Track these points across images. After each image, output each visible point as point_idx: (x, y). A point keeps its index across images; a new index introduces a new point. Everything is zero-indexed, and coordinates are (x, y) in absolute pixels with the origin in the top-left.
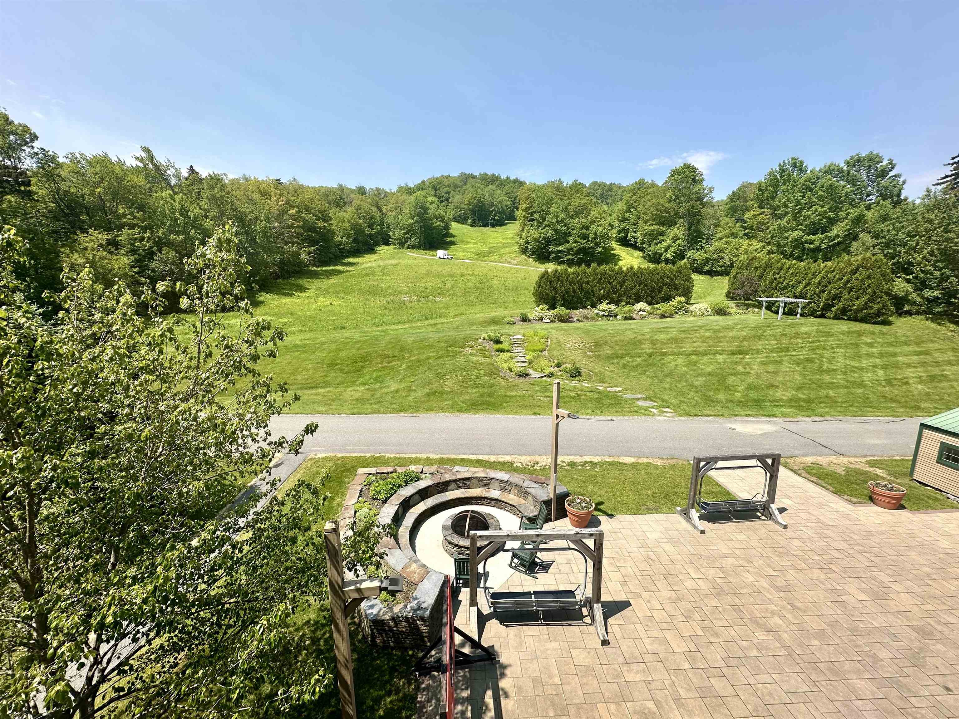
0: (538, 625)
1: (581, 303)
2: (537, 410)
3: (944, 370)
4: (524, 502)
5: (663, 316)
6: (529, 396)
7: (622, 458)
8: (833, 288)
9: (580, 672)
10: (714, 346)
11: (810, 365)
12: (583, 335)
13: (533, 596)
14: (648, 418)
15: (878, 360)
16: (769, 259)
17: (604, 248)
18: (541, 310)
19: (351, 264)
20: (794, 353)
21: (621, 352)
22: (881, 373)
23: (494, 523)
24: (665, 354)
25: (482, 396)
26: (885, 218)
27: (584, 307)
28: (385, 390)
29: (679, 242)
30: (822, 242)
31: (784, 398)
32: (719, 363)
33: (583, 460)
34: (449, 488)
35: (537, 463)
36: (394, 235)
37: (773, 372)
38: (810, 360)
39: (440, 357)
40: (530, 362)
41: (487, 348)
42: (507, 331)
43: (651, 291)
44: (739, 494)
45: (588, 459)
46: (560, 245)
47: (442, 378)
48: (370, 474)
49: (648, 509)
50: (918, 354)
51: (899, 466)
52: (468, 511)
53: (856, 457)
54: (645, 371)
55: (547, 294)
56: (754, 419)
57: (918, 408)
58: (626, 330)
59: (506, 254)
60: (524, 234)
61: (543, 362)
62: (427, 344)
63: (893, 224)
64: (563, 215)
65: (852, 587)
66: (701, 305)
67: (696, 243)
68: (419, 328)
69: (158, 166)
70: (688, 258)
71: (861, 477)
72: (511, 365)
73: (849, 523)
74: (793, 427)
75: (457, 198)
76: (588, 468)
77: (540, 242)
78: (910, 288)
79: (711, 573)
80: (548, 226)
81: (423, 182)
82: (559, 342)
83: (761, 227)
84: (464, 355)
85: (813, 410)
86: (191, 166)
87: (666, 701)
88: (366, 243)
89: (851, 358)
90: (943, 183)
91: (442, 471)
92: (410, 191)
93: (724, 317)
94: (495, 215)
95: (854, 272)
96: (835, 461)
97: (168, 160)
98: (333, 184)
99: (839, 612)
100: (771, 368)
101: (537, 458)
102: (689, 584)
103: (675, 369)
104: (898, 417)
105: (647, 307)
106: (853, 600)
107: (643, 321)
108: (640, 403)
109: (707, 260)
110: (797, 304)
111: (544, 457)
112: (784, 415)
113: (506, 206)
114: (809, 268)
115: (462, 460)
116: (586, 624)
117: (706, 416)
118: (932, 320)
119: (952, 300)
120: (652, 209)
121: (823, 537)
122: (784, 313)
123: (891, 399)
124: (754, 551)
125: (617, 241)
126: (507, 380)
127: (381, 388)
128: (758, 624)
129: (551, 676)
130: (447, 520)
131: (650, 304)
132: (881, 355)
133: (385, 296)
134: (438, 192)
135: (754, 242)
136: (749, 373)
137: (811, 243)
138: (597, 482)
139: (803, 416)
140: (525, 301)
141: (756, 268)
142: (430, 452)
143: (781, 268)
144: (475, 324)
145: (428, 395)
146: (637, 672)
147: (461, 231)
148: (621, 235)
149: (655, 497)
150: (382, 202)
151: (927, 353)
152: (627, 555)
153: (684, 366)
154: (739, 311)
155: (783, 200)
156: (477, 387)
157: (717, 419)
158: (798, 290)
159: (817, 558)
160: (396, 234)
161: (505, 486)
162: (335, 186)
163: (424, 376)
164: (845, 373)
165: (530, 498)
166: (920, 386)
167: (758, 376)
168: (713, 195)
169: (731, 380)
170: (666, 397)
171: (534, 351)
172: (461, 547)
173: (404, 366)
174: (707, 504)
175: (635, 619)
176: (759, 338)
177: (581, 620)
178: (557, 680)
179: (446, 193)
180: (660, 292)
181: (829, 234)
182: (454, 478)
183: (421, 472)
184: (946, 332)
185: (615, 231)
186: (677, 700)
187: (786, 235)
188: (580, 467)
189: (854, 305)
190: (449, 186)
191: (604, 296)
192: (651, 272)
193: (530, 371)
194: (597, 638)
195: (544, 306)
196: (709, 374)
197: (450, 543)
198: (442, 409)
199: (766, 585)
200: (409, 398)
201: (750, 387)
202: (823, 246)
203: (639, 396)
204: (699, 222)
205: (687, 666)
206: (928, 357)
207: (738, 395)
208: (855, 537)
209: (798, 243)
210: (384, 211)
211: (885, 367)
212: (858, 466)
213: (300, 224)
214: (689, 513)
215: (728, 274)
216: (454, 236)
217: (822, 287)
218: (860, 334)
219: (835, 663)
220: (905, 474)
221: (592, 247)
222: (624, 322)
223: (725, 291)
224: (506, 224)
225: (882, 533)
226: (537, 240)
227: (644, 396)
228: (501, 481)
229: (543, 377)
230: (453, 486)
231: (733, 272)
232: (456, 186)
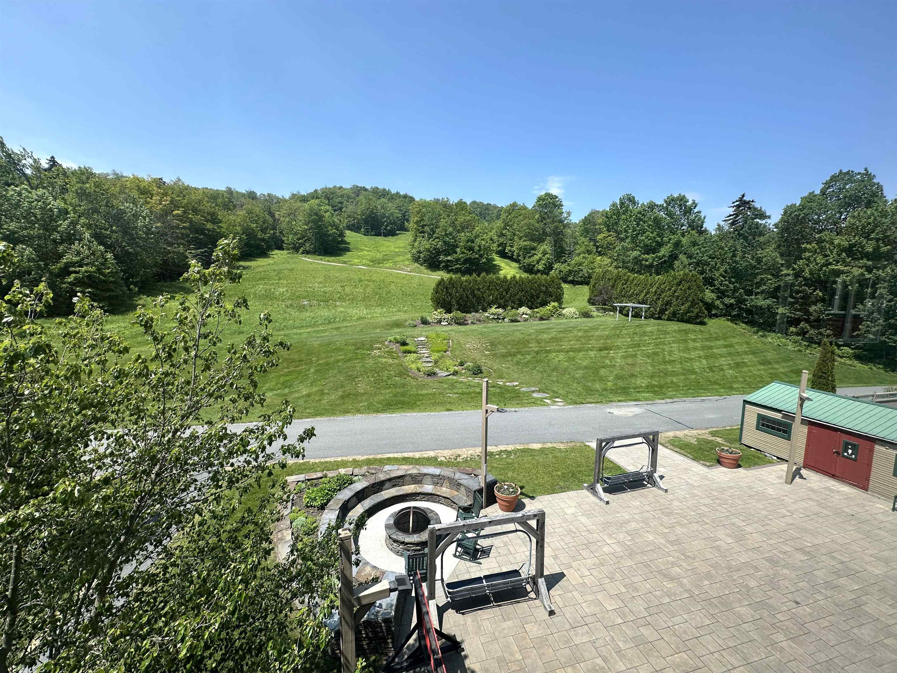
0: (491, 607)
1: (474, 308)
2: (448, 406)
3: (743, 359)
4: (456, 493)
5: (542, 319)
6: (440, 394)
7: (530, 445)
8: (666, 296)
9: (536, 644)
10: (586, 344)
11: (656, 358)
12: (480, 336)
13: (484, 581)
14: (544, 408)
15: (701, 352)
16: (618, 272)
17: (487, 259)
18: (438, 314)
19: (244, 268)
20: (644, 348)
21: (513, 350)
22: (704, 362)
23: (434, 517)
24: (549, 352)
25: (395, 395)
26: (694, 244)
27: (477, 311)
28: (297, 395)
29: (547, 256)
30: (654, 260)
31: (643, 385)
32: (591, 358)
33: (499, 449)
34: (384, 488)
35: (459, 456)
36: (288, 240)
37: (632, 364)
38: (654, 353)
39: (349, 360)
40: (436, 362)
41: (394, 350)
42: (410, 333)
43: (531, 297)
44: (627, 467)
45: (502, 448)
46: (449, 255)
47: (353, 380)
48: (298, 482)
49: (561, 488)
50: (726, 346)
51: (730, 434)
52: (410, 508)
53: (701, 429)
54: (535, 367)
55: (444, 299)
56: (625, 404)
57: (731, 388)
58: (514, 331)
59: (400, 261)
60: (416, 244)
61: (448, 362)
62: (334, 347)
63: (700, 249)
64: (451, 229)
65: (721, 534)
66: (571, 309)
67: (561, 257)
68: (323, 331)
69: (10, 155)
70: (556, 270)
71: (709, 446)
72: (419, 365)
73: (708, 482)
74: (653, 408)
75: (350, 208)
76: (504, 456)
77: (431, 252)
78: (713, 296)
79: (621, 536)
80: (438, 238)
81: (316, 191)
82: (459, 343)
83: (610, 246)
84: (373, 357)
85: (665, 394)
86: (53, 157)
87: (611, 654)
88: (258, 247)
89: (684, 351)
90: (729, 220)
91: (373, 471)
92: (304, 199)
93: (589, 319)
94: (387, 226)
95: (679, 284)
96: (688, 434)
97: (24, 149)
98: (222, 187)
99: (717, 555)
100: (630, 361)
101: (459, 452)
102: (606, 549)
103: (559, 364)
104: (722, 396)
105: (529, 312)
106: (724, 544)
107: (526, 323)
108: (535, 395)
109: (570, 272)
110: (641, 309)
111: (464, 450)
112: (646, 399)
113: (397, 218)
114: (647, 280)
115: (389, 459)
116: (532, 599)
117: (589, 403)
118: (732, 321)
119: (742, 306)
120: (525, 228)
121: (694, 495)
122: (632, 316)
123: (714, 382)
124: (648, 514)
125: (496, 253)
126: (417, 379)
127: (291, 393)
128: (665, 576)
129: (512, 654)
130: (388, 519)
131: (531, 308)
132: (703, 348)
133: (283, 301)
134: (331, 201)
135: (605, 258)
136: (615, 365)
137: (646, 261)
138: (515, 469)
139: (659, 399)
140: (422, 306)
141: (609, 279)
142: (355, 455)
143: (627, 280)
144: (379, 327)
145: (342, 397)
146: (583, 635)
147: (354, 239)
148: (500, 248)
149: (564, 477)
150: (274, 208)
151: (731, 346)
152: (553, 531)
153: (566, 361)
154: (599, 314)
155: (624, 227)
156: (390, 388)
157: (598, 405)
158: (641, 298)
159: (693, 513)
160: (289, 238)
161: (438, 480)
162: (224, 189)
163: (335, 379)
164: (681, 363)
165: (463, 489)
166: (730, 372)
167: (622, 368)
168: (570, 218)
169: (603, 372)
170: (556, 389)
171: (438, 351)
172: (407, 544)
173: (312, 370)
174: (609, 478)
175: (571, 587)
176: (618, 336)
177: (527, 596)
178: (518, 656)
179: (339, 203)
180: (538, 298)
181: (659, 254)
182: (388, 477)
183: (352, 474)
184: (740, 330)
185: (495, 245)
186: (618, 651)
187: (629, 253)
188: (497, 456)
189: (681, 309)
190: (342, 196)
191: (492, 301)
192: (530, 281)
193: (437, 370)
194: (544, 610)
195: (442, 310)
196: (586, 367)
197: (395, 541)
198: (359, 411)
199: (662, 541)
200: (323, 402)
201: (618, 377)
202: (655, 263)
203: (533, 389)
204: (562, 240)
205: (620, 621)
206: (732, 349)
207: (610, 384)
208: (715, 493)
209: (637, 261)
210: (277, 216)
211: (706, 357)
212: (704, 437)
213: (187, 225)
214: (595, 488)
215: (587, 283)
216: (349, 243)
217: (658, 294)
218: (686, 332)
219: (723, 597)
220: (736, 440)
221: (477, 258)
222: (511, 324)
223: (587, 298)
224: (398, 234)
225: (731, 488)
226: (428, 250)
227: (537, 389)
228: (433, 476)
229: (449, 375)
230: (387, 485)
231: (592, 281)
232: (349, 197)
